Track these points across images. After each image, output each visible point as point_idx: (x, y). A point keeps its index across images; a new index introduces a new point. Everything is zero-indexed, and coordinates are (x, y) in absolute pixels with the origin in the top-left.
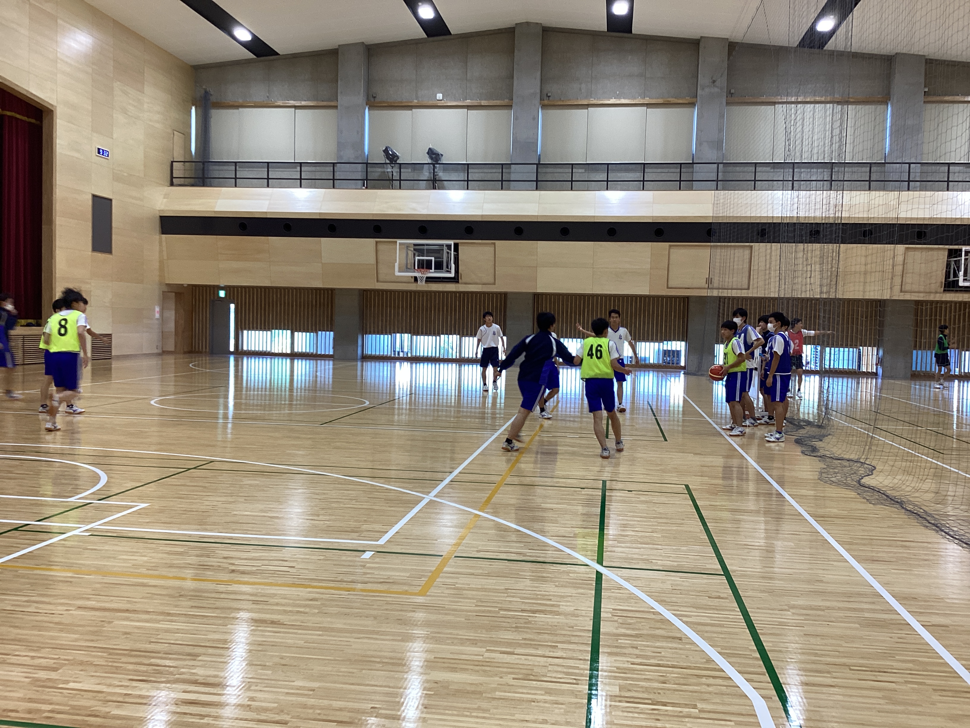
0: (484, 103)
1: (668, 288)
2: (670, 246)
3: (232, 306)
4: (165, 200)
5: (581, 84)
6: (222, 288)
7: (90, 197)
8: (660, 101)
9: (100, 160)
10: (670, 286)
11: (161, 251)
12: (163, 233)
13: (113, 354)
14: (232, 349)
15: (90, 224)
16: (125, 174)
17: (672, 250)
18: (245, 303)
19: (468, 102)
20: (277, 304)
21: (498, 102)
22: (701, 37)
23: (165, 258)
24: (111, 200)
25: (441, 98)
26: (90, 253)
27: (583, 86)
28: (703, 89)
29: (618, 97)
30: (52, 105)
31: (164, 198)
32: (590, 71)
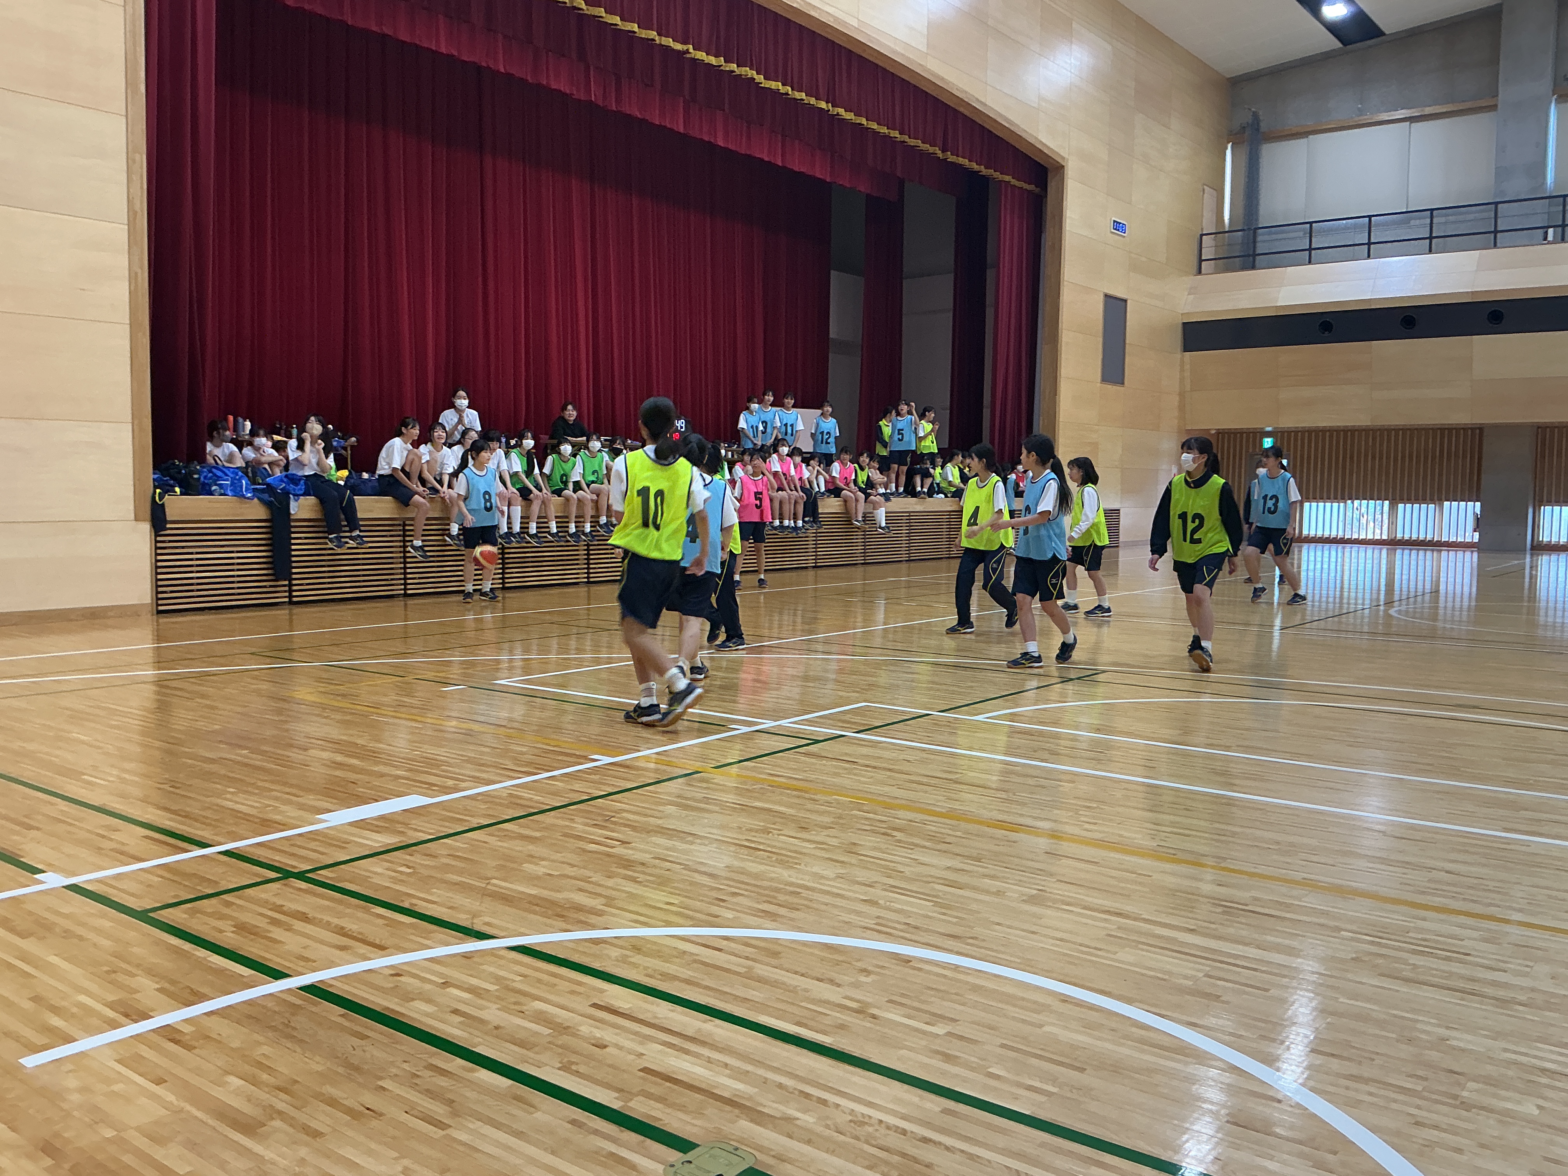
4: (1192, 296)
6: (1268, 434)
7: (1102, 297)
9: (1114, 238)
11: (1182, 380)
12: (1186, 348)
13: (1121, 540)
15: (1101, 340)
16: (1144, 259)
18: (1309, 457)
23: (1188, 388)
24: (1125, 301)
26: (1099, 385)
30: (1063, 158)
31: (1189, 294)
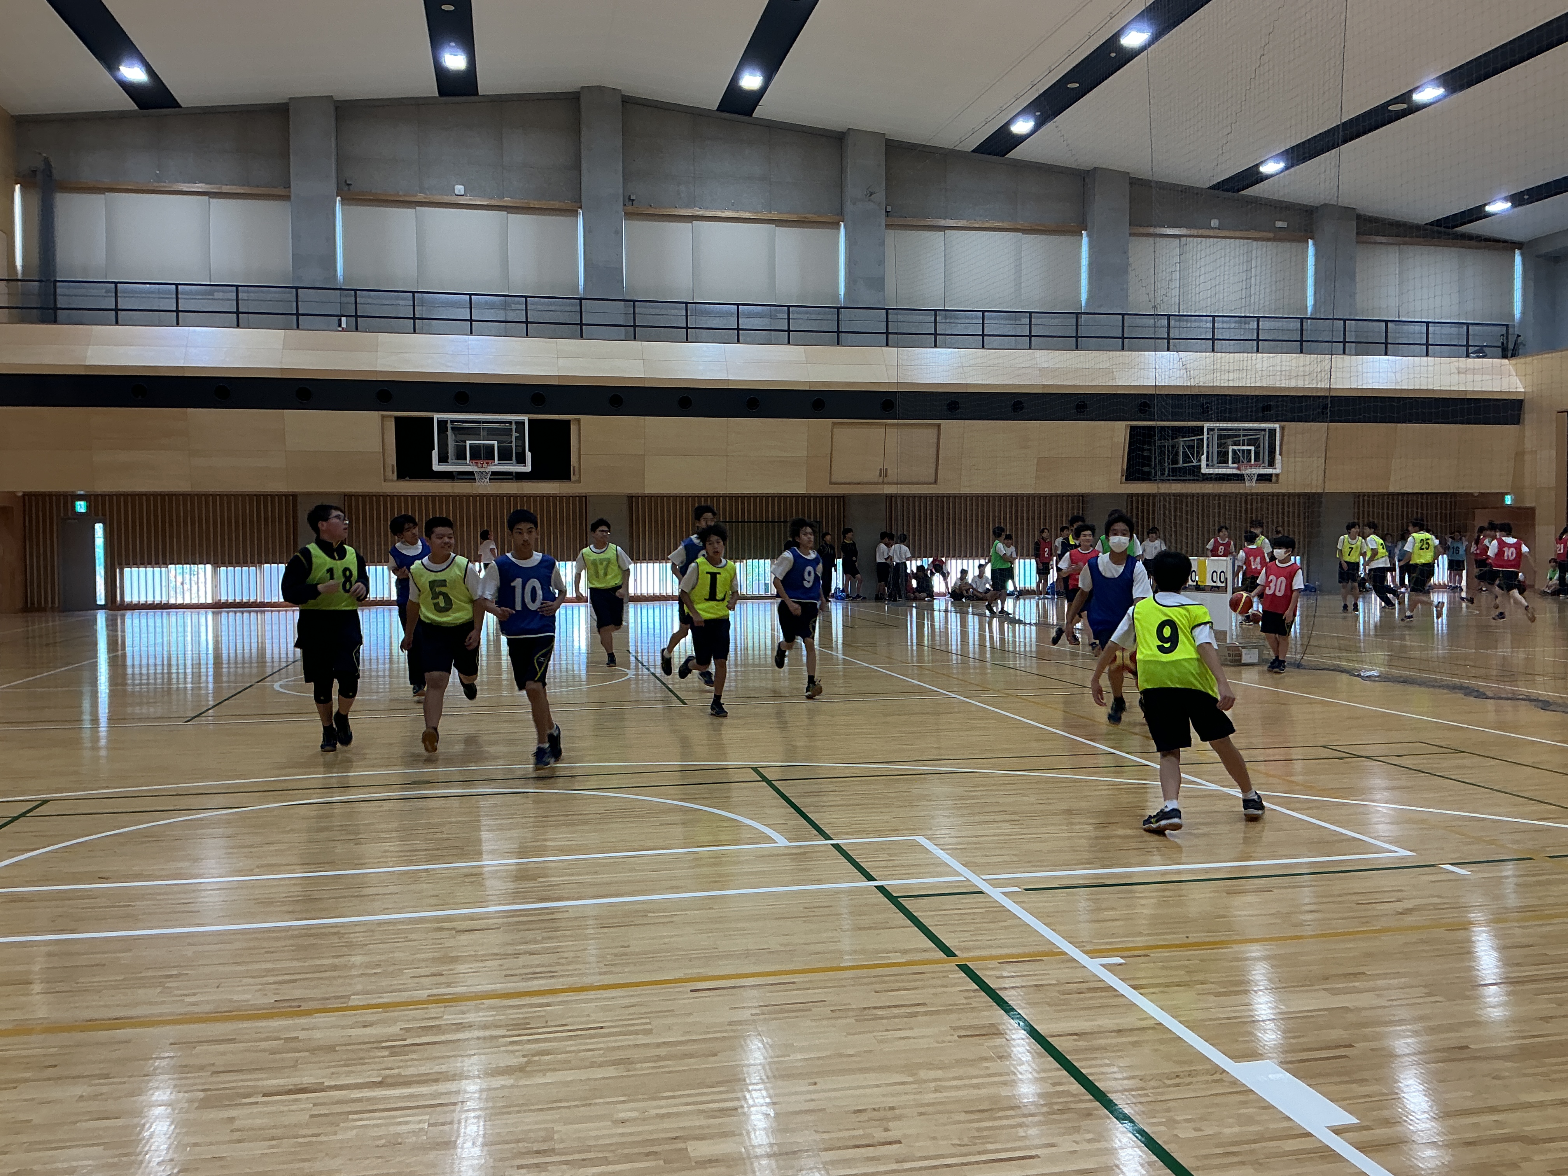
0: (533, 204)
1: (831, 483)
2: (834, 424)
3: (99, 528)
5: (679, 185)
6: (81, 498)
8: (794, 217)
10: (833, 480)
14: (101, 600)
17: (835, 430)
18: (126, 521)
19: (507, 201)
20: (186, 523)
21: (557, 204)
22: (849, 129)
25: (463, 193)
27: (682, 188)
28: (854, 204)
29: (733, 207)
32: (692, 168)
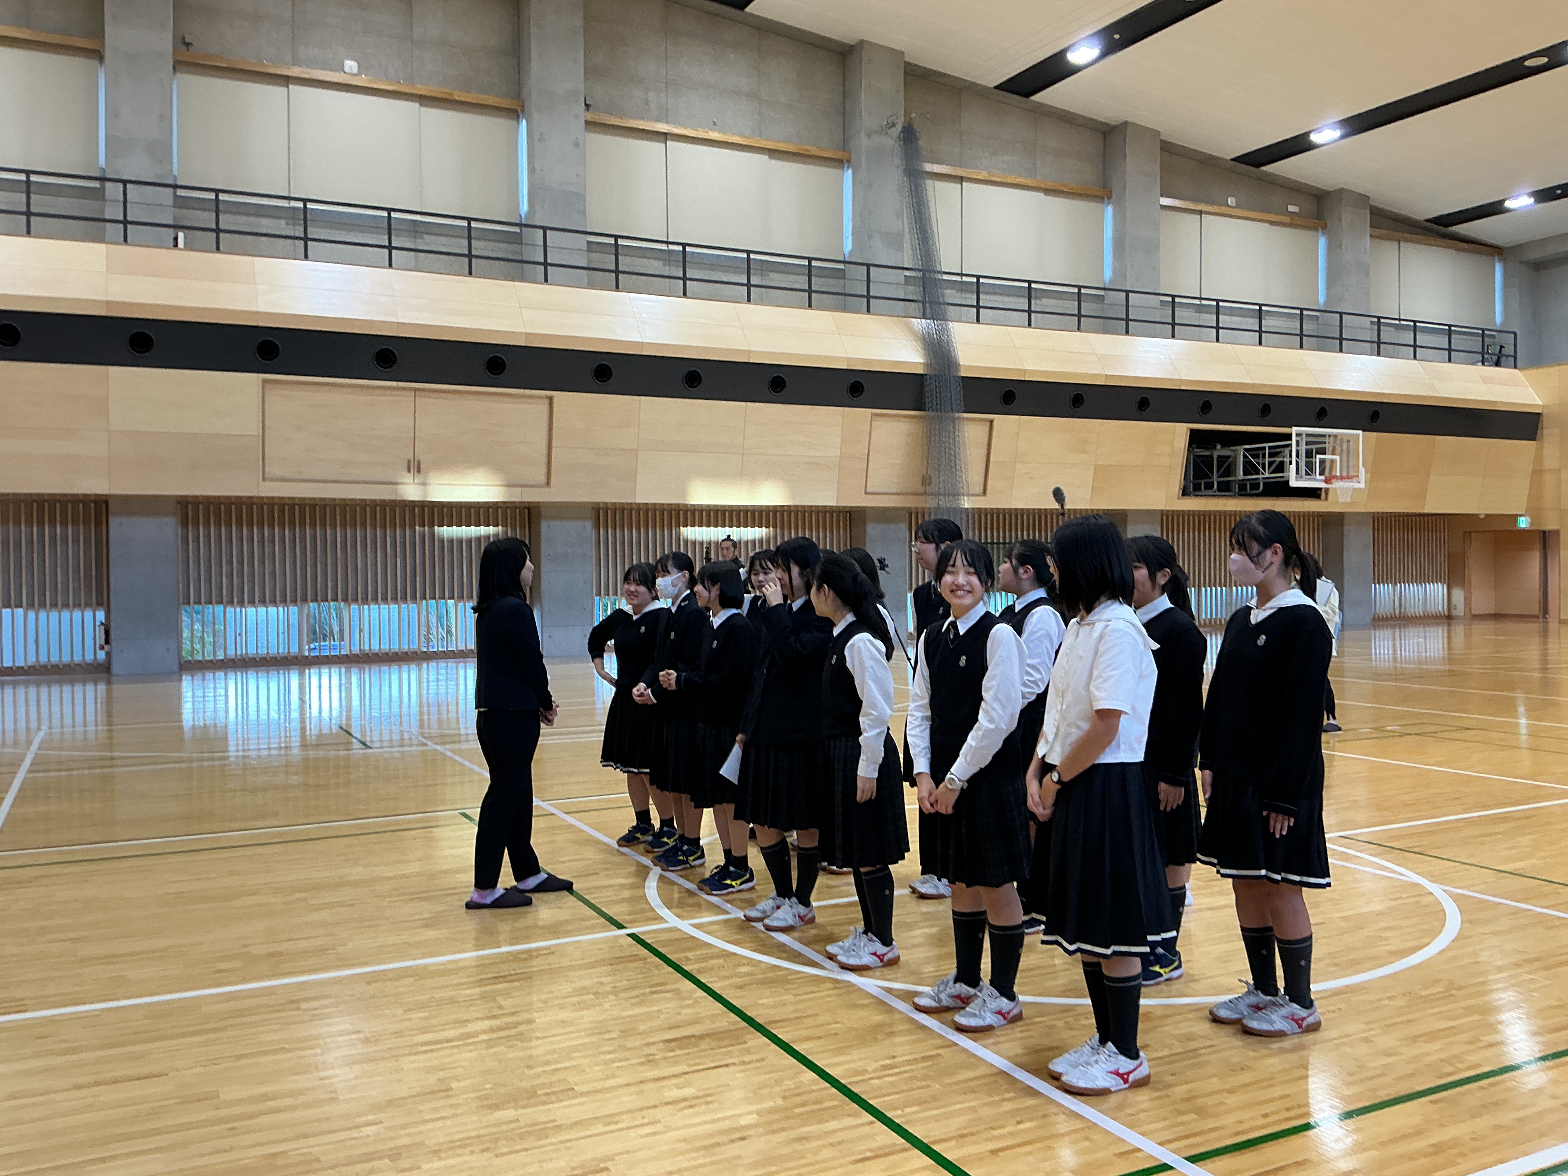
0: (460, 95)
1: (866, 493)
2: (874, 415)
5: (647, 91)
8: (793, 148)
10: (868, 490)
17: (874, 423)
19: (420, 88)
21: (491, 100)
22: (861, 41)
25: (355, 70)
27: (651, 95)
28: (869, 136)
32: (663, 70)
